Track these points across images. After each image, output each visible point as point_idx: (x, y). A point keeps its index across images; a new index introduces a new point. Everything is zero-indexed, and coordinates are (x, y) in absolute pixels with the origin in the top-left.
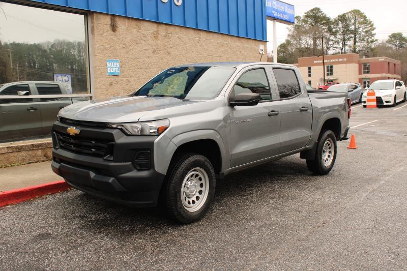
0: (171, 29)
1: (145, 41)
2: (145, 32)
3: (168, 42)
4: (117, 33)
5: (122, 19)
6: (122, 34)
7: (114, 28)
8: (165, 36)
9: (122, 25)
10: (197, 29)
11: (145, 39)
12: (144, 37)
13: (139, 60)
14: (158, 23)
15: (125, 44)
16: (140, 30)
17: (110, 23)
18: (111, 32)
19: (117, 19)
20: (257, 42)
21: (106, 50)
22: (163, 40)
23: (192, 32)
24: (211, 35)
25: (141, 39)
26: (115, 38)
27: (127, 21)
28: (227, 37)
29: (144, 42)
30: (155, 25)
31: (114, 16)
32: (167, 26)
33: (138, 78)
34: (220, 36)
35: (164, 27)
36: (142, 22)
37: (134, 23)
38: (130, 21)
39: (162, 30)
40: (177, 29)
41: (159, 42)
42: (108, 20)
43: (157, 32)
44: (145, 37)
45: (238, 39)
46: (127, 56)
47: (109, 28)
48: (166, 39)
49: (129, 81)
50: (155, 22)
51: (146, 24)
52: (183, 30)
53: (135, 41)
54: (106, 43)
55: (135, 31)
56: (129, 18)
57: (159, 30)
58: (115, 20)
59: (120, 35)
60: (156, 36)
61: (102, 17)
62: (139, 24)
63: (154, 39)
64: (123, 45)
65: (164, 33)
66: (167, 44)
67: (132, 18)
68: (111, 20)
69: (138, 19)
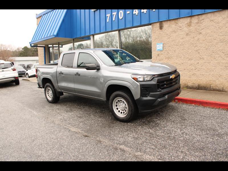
1: (180, 30)
2: (180, 25)
4: (163, 30)
5: (166, 22)
6: (166, 29)
7: (161, 28)
8: (197, 23)
9: (166, 25)
11: (181, 28)
12: (180, 27)
13: (176, 41)
14: (192, 16)
15: (167, 34)
16: (177, 25)
18: (160, 30)
22: (195, 25)
25: (178, 29)
26: (161, 32)
27: (169, 22)
30: (189, 19)
31: (161, 22)
32: (199, 16)
33: (175, 51)
35: (197, 17)
36: (178, 20)
37: (173, 22)
38: (171, 21)
39: (195, 19)
41: (191, 28)
42: (158, 25)
43: (190, 22)
44: (181, 27)
46: (168, 40)
47: (158, 28)
48: (198, 25)
49: (168, 53)
50: (189, 17)
51: (181, 20)
53: (174, 31)
54: (157, 36)
55: (173, 26)
56: (170, 20)
57: (192, 21)
58: (162, 24)
59: (165, 30)
60: (189, 25)
61: (155, 24)
62: (176, 21)
63: (188, 27)
64: (166, 35)
65: (197, 21)
66: (198, 27)
67: (172, 20)
68: (160, 24)
69: (176, 19)
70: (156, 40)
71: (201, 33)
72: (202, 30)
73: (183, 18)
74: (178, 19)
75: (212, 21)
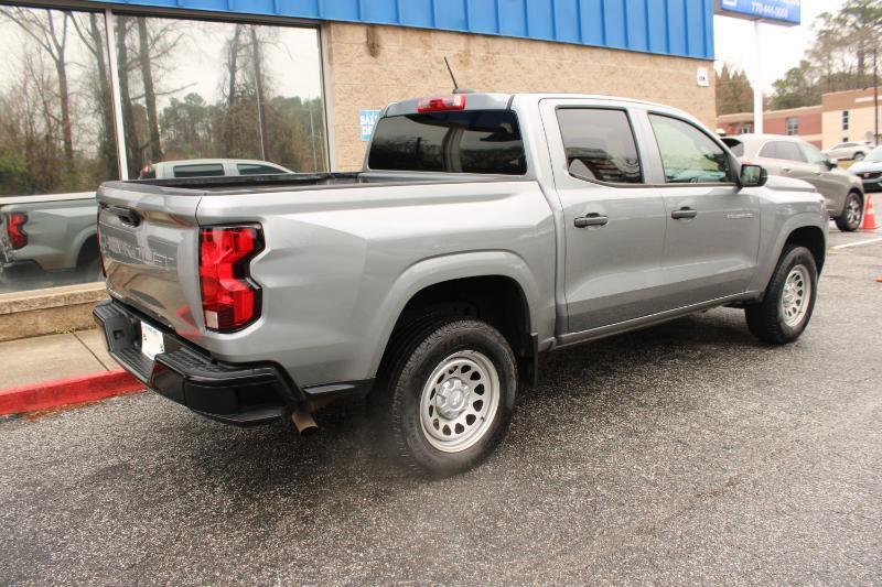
0: (498, 45)
2: (442, 54)
3: (491, 70)
4: (381, 58)
5: (389, 32)
6: (392, 60)
7: (373, 49)
8: (485, 60)
9: (390, 42)
10: (554, 42)
14: (469, 34)
15: (397, 80)
16: (429, 51)
17: (365, 40)
18: (367, 58)
19: (381, 33)
20: (691, 63)
21: (358, 92)
22: (480, 66)
23: (543, 48)
24: (586, 53)
25: (433, 67)
26: (376, 69)
27: (401, 34)
28: (623, 55)
29: (438, 74)
30: (463, 39)
31: (373, 26)
32: (490, 40)
34: (608, 53)
35: (482, 40)
36: (432, 34)
37: (416, 37)
38: (409, 33)
39: (478, 48)
40: (511, 45)
41: (471, 71)
42: (360, 34)
43: (467, 53)
44: (441, 62)
45: (647, 57)
47: (363, 49)
48: (487, 66)
50: (463, 34)
51: (442, 38)
52: (524, 45)
53: (420, 71)
54: (357, 78)
55: (418, 52)
56: (403, 28)
57: (471, 49)
58: (376, 35)
59: (387, 62)
60: (464, 60)
61: (347, 29)
64: (394, 82)
65: (483, 54)
66: (489, 74)
67: (411, 28)
68: (368, 34)
69: (424, 30)
70: (356, 95)
72: (498, 84)
74: (430, 30)
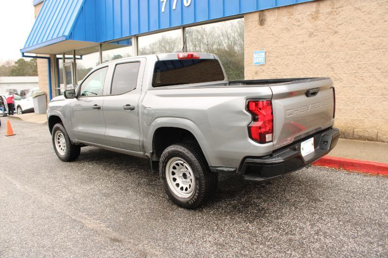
1: (298, 26)
2: (299, 17)
4: (266, 26)
5: (271, 12)
6: (271, 25)
7: (262, 22)
8: (330, 13)
9: (271, 17)
11: (299, 23)
12: (297, 22)
13: (290, 47)
15: (273, 34)
16: (292, 17)
17: (258, 18)
18: (259, 27)
19: (266, 13)
22: (326, 18)
25: (293, 25)
26: (263, 31)
27: (276, 11)
30: (314, 5)
31: (262, 11)
33: (287, 65)
35: (329, 2)
36: (295, 7)
37: (285, 11)
38: (281, 9)
39: (325, 7)
41: (319, 22)
42: (256, 16)
43: (317, 12)
44: (299, 21)
46: (275, 45)
47: (257, 23)
48: (332, 17)
49: (275, 69)
53: (286, 28)
54: (253, 37)
55: (285, 19)
56: (278, 8)
57: (320, 9)
58: (264, 15)
59: (268, 27)
60: (315, 17)
61: (250, 15)
62: (291, 10)
63: (312, 21)
64: (271, 36)
65: (329, 10)
66: (332, 21)
67: (283, 7)
68: (260, 16)
69: (290, 6)
70: (253, 44)
71: (336, 32)
72: (339, 27)
73: (304, 5)
74: (293, 5)
75: (359, 9)
